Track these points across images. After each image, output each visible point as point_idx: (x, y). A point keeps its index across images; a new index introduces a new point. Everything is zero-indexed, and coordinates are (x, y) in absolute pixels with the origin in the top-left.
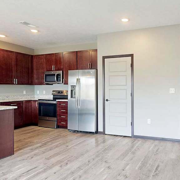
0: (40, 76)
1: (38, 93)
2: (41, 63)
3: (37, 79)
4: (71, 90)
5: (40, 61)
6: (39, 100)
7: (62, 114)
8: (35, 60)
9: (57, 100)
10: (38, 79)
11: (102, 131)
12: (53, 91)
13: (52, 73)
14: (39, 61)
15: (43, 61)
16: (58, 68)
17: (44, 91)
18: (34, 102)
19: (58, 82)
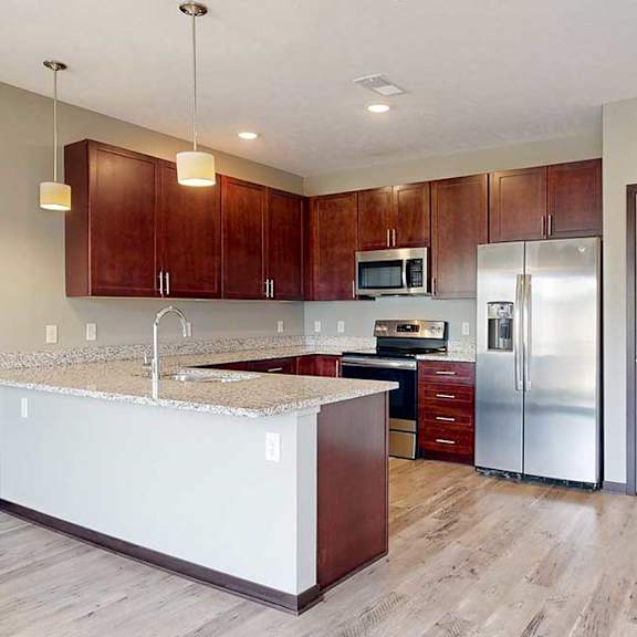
0: (336, 269)
1: (318, 330)
2: (341, 224)
3: (323, 279)
4: (490, 320)
5: (338, 215)
6: (345, 354)
7: (441, 408)
8: (317, 214)
9: (418, 357)
10: (327, 278)
11: (625, 482)
12: (379, 323)
13: (387, 255)
14: (333, 218)
15: (350, 216)
16: (410, 239)
17: (341, 324)
18: (325, 360)
19: (413, 290)
